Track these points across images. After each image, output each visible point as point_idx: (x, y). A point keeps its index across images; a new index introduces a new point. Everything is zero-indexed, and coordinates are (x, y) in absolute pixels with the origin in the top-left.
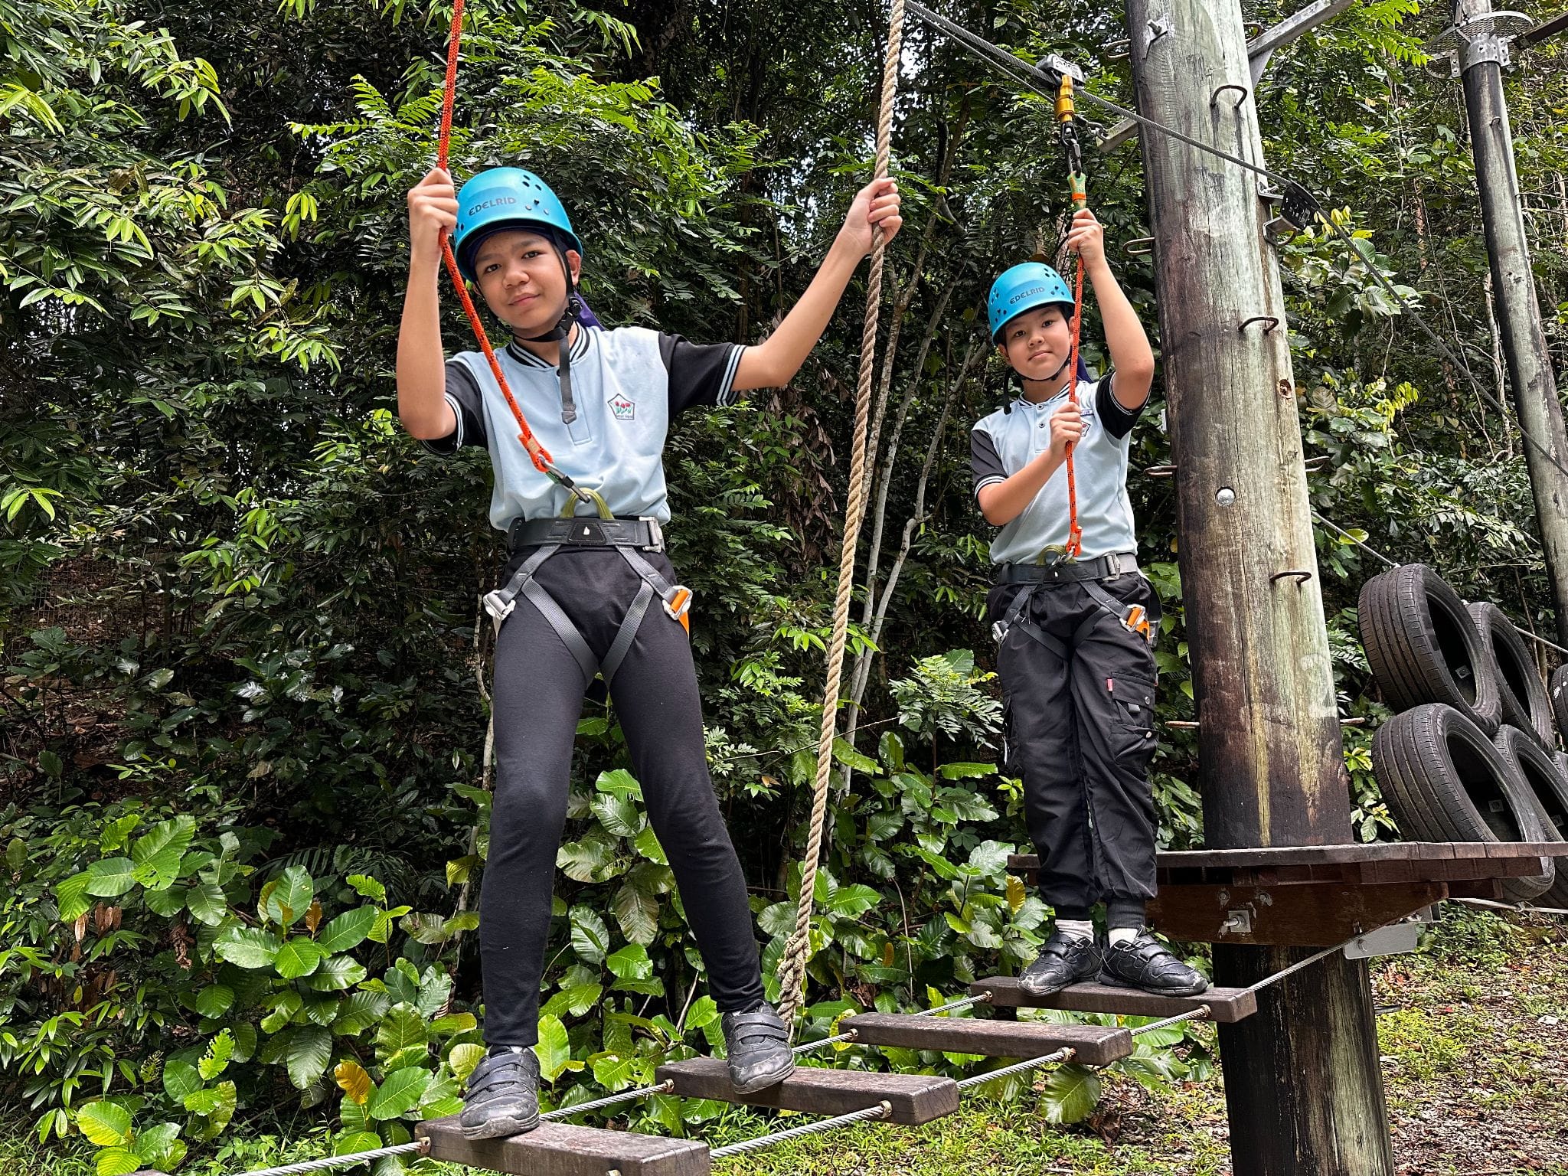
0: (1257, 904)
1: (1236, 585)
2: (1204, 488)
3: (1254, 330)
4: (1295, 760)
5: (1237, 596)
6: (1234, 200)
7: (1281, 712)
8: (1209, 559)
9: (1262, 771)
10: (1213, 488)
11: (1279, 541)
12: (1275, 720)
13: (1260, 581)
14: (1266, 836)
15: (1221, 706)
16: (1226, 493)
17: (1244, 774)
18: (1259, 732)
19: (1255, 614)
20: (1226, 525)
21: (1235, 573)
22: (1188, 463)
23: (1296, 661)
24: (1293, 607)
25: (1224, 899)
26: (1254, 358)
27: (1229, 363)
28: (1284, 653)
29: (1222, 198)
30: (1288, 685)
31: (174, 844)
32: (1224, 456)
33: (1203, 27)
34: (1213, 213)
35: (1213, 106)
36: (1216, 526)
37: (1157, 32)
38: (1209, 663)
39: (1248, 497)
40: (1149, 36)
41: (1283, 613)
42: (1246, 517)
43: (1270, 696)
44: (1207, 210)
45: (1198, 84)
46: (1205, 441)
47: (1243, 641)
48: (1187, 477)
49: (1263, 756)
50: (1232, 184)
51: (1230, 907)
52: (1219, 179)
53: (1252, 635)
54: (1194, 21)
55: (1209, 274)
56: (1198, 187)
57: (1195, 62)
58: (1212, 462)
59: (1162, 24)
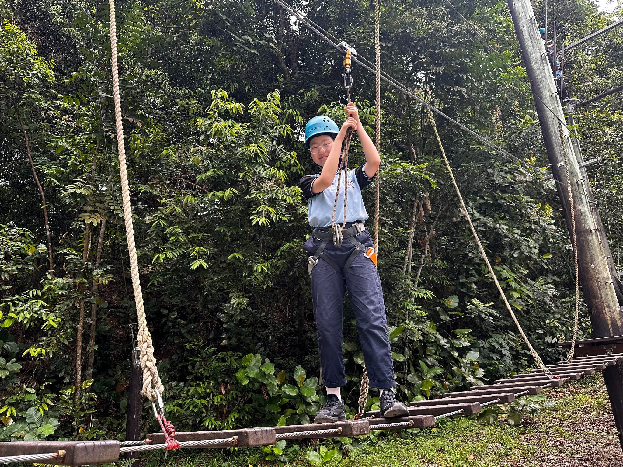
0: (613, 348)
1: (598, 284)
2: (588, 264)
3: (593, 231)
4: (616, 319)
5: (599, 287)
6: (585, 203)
7: (611, 310)
8: (591, 279)
9: (609, 322)
10: (590, 264)
11: (606, 275)
12: (610, 312)
13: (603, 283)
14: (612, 335)
15: (598, 309)
16: (593, 265)
17: (606, 323)
18: (608, 314)
19: (603, 291)
20: (594, 272)
21: (597, 282)
22: (583, 258)
23: (612, 299)
24: (610, 288)
25: (605, 348)
26: (594, 237)
27: (590, 238)
28: (610, 298)
29: (583, 203)
30: (612, 305)
31: (257, 362)
32: (591, 257)
33: (571, 165)
34: (581, 206)
35: (577, 183)
36: (591, 272)
37: (561, 165)
38: (594, 300)
39: (598, 266)
40: (559, 166)
41: (608, 290)
42: (598, 270)
43: (609, 307)
44: (580, 205)
45: (573, 178)
46: (586, 254)
47: (601, 296)
48: (582, 262)
49: (609, 319)
50: (584, 199)
51: (606, 350)
52: (581, 199)
53: (603, 294)
54: (570, 164)
55: (582, 219)
56: (577, 200)
57: (571, 173)
58: (589, 259)
59: (562, 163)
